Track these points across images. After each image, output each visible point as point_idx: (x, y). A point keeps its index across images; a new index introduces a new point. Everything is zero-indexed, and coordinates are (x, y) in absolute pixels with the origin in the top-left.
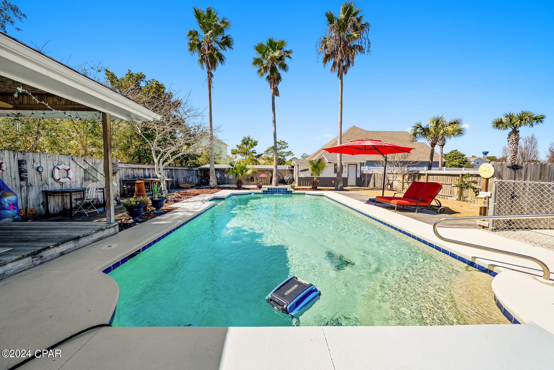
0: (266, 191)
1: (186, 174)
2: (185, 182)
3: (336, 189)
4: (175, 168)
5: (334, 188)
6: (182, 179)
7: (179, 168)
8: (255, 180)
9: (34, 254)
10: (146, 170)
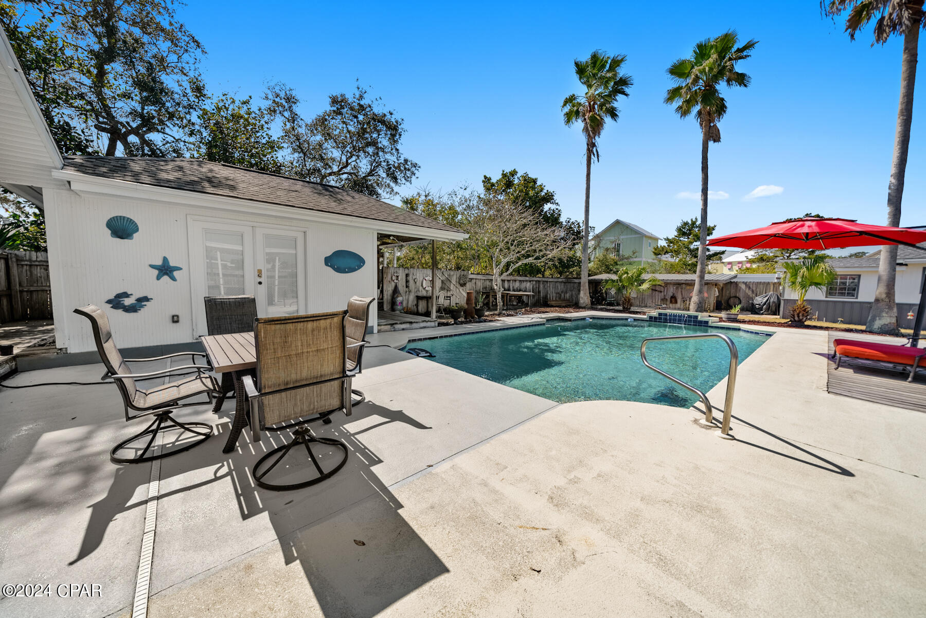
0: (655, 318)
1: (560, 287)
2: (558, 299)
3: (868, 330)
4: (544, 279)
5: (863, 328)
6: (554, 295)
7: (550, 280)
8: (679, 301)
9: (392, 325)
10: (506, 282)
